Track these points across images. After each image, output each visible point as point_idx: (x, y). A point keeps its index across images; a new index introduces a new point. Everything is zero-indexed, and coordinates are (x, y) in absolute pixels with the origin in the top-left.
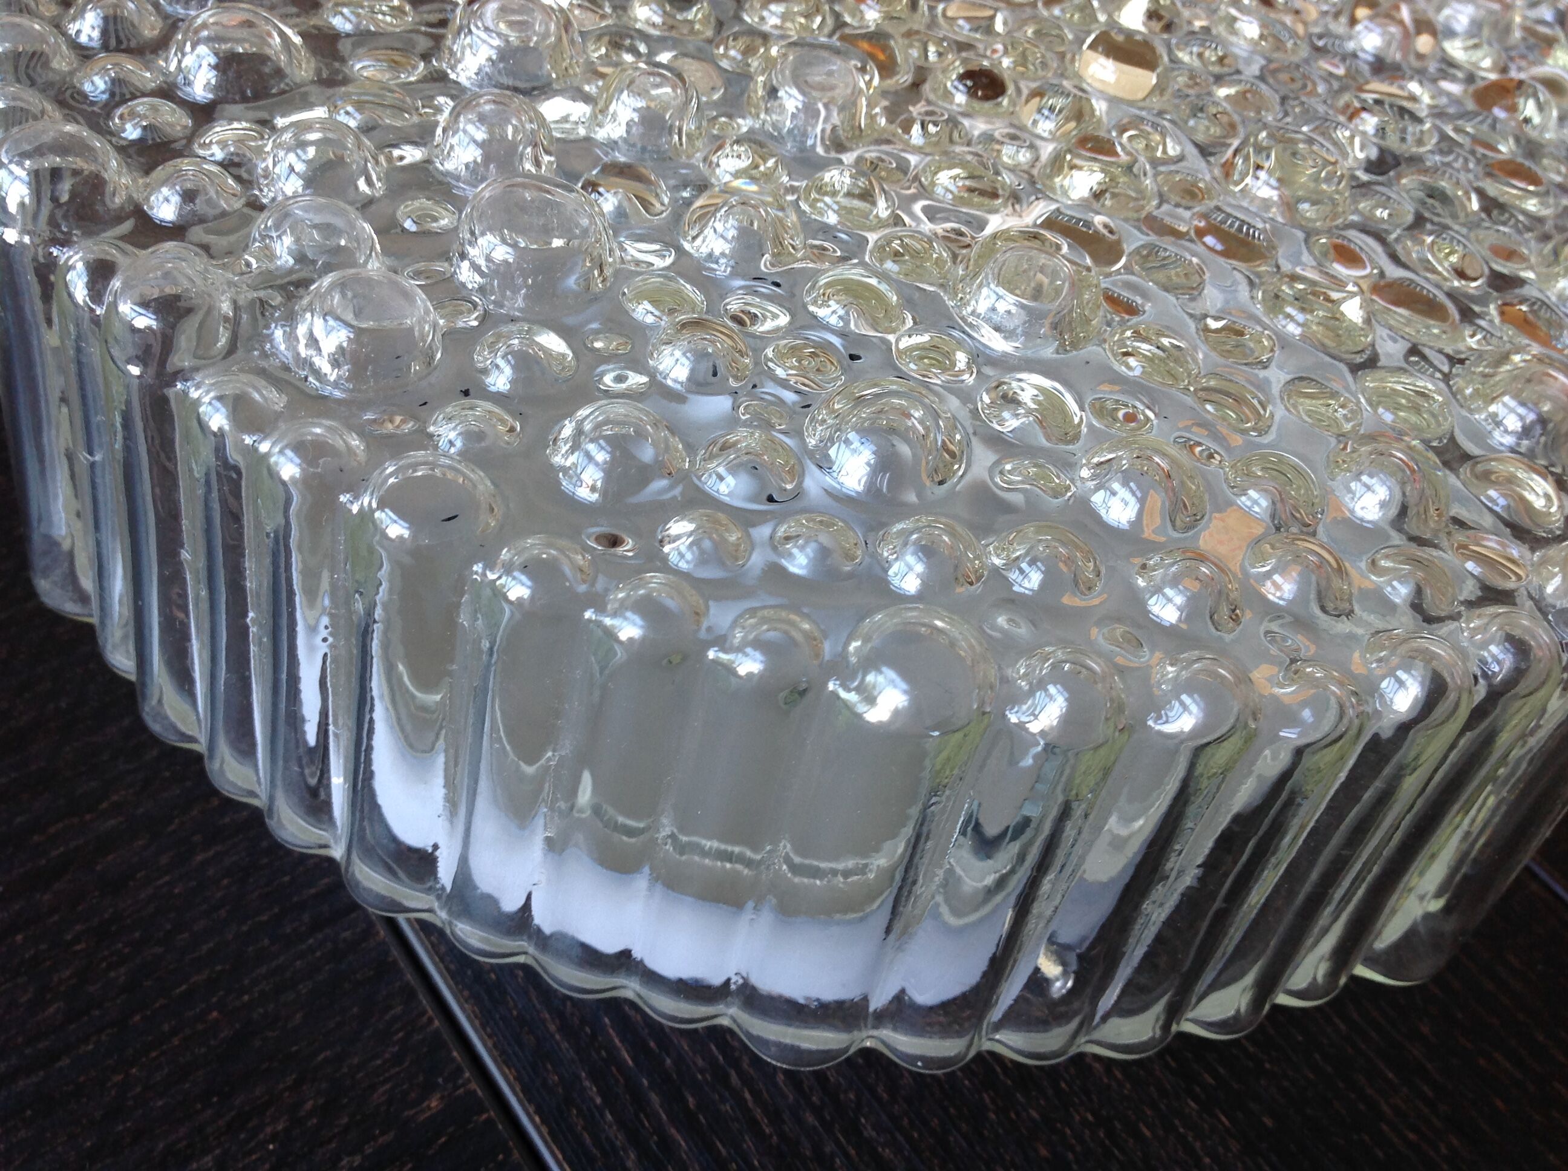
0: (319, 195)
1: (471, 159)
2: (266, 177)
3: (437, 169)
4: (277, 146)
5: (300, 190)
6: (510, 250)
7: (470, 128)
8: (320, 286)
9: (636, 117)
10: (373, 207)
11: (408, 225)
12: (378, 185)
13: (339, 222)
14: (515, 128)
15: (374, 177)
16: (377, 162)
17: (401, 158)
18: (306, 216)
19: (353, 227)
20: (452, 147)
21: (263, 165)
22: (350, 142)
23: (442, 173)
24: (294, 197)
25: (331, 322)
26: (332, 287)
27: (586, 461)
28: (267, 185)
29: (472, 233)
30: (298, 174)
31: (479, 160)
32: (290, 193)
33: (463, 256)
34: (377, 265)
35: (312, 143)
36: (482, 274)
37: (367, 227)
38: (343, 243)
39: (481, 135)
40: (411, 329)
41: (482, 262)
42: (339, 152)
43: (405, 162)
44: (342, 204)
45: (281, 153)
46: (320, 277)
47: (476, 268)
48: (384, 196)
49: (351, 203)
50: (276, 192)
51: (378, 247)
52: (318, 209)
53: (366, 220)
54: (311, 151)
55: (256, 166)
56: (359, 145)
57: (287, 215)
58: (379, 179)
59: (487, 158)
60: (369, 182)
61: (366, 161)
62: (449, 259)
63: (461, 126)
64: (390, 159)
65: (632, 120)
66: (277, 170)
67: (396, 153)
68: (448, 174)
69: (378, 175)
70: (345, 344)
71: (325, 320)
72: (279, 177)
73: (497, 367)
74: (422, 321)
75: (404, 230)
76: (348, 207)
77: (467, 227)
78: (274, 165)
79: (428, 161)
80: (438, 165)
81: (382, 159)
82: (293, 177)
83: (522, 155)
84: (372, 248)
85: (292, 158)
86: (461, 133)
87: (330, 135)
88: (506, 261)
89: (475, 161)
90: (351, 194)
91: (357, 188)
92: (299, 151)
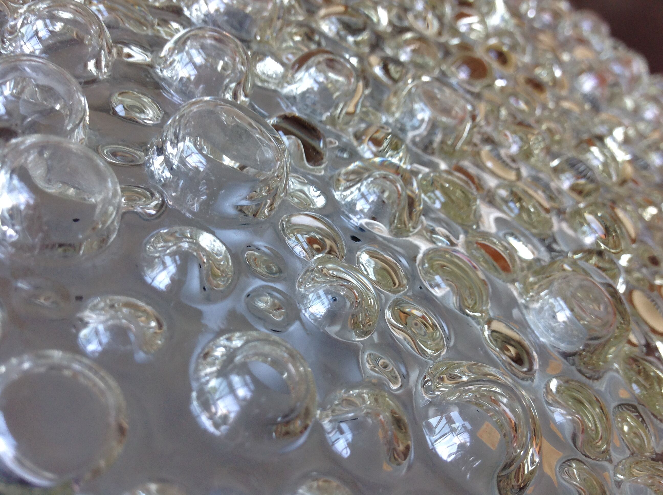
0: (52, 61)
1: (186, 75)
2: (11, 33)
3: (156, 74)
4: (29, 11)
5: (37, 52)
6: (203, 161)
7: (194, 52)
8: (23, 142)
9: (316, 87)
10: (95, 86)
11: (120, 110)
12: (105, 70)
13: (59, 88)
14: (226, 64)
15: (103, 63)
16: (110, 52)
17: (130, 56)
18: (34, 75)
19: (71, 95)
20: (174, 61)
21: (12, 23)
22: (94, 29)
23: (160, 77)
24: (28, 55)
25: (16, 181)
26: (33, 146)
27: (227, 390)
28: (10, 40)
29: (176, 136)
30: (39, 38)
31: (192, 78)
32: (27, 51)
33: (161, 151)
34: (82, 135)
35: (61, 20)
36: (171, 169)
37: (83, 100)
38: (58, 107)
39: (199, 59)
40: (93, 207)
41: (175, 162)
42: (81, 34)
43: (131, 60)
44: (68, 76)
45: (32, 18)
46: (24, 133)
47: (168, 163)
48: (107, 81)
49: (77, 77)
50: (15, 48)
51: (87, 118)
52: (47, 74)
53: (85, 94)
54: (59, 26)
55: (7, 21)
56: (101, 33)
57: (15, 69)
58: (107, 66)
59: (199, 80)
60: (98, 66)
61: (102, 48)
62: (146, 151)
63: (187, 48)
64: (120, 53)
65: (312, 89)
66: (23, 30)
67: (126, 50)
68: (164, 79)
69: (107, 62)
70: (22, 207)
71: (11, 178)
72: (23, 36)
73: (164, 263)
74: (107, 202)
75: (115, 113)
76: (73, 80)
77: (172, 130)
78: (23, 25)
79: (151, 66)
80: (158, 71)
81: (114, 51)
82: (35, 40)
83: (227, 87)
84: (83, 119)
85: (40, 24)
86: (185, 54)
87: (79, 19)
88: (197, 168)
89: (189, 79)
90: (79, 70)
91: (86, 66)
92: (48, 21)
